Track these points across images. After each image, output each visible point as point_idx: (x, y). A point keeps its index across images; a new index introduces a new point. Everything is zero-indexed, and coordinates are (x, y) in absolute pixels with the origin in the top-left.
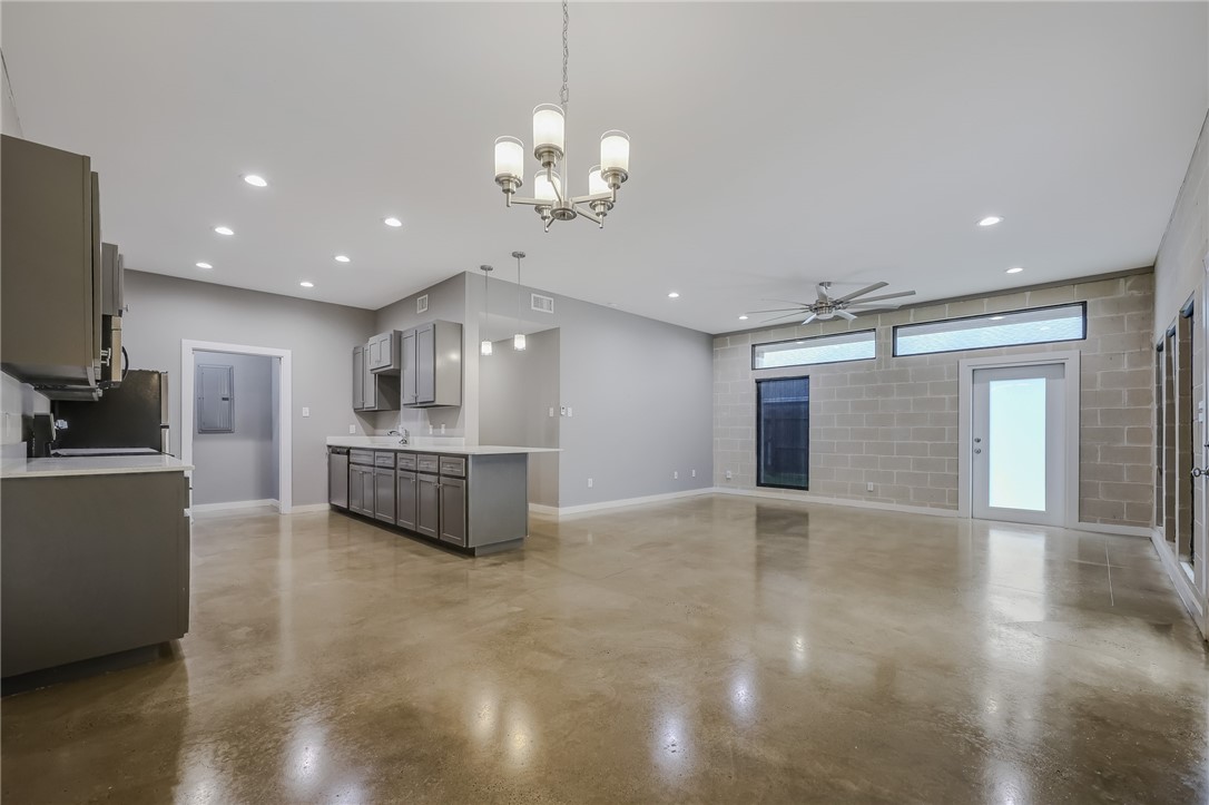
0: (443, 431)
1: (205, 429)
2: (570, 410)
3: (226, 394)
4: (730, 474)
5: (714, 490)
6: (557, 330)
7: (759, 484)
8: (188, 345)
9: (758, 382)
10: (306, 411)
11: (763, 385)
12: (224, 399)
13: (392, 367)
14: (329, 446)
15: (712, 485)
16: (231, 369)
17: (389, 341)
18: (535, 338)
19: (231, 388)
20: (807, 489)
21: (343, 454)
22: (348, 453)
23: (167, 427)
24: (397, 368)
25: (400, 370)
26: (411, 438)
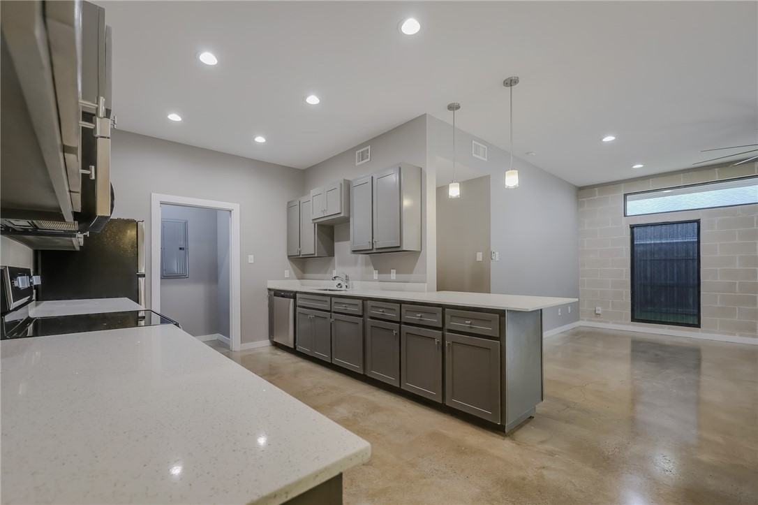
0: (393, 275)
1: (166, 276)
2: (497, 253)
3: (182, 244)
4: (599, 310)
5: (580, 323)
6: (488, 177)
7: (634, 319)
8: (157, 198)
9: (632, 227)
10: (251, 259)
11: (635, 229)
12: (181, 249)
13: (342, 215)
14: (269, 290)
15: (578, 319)
16: (186, 223)
17: (338, 190)
18: (466, 185)
19: (186, 240)
20: (698, 326)
21: (290, 297)
22: (295, 298)
23: (144, 276)
24: (347, 215)
25: (349, 218)
26: (350, 282)
